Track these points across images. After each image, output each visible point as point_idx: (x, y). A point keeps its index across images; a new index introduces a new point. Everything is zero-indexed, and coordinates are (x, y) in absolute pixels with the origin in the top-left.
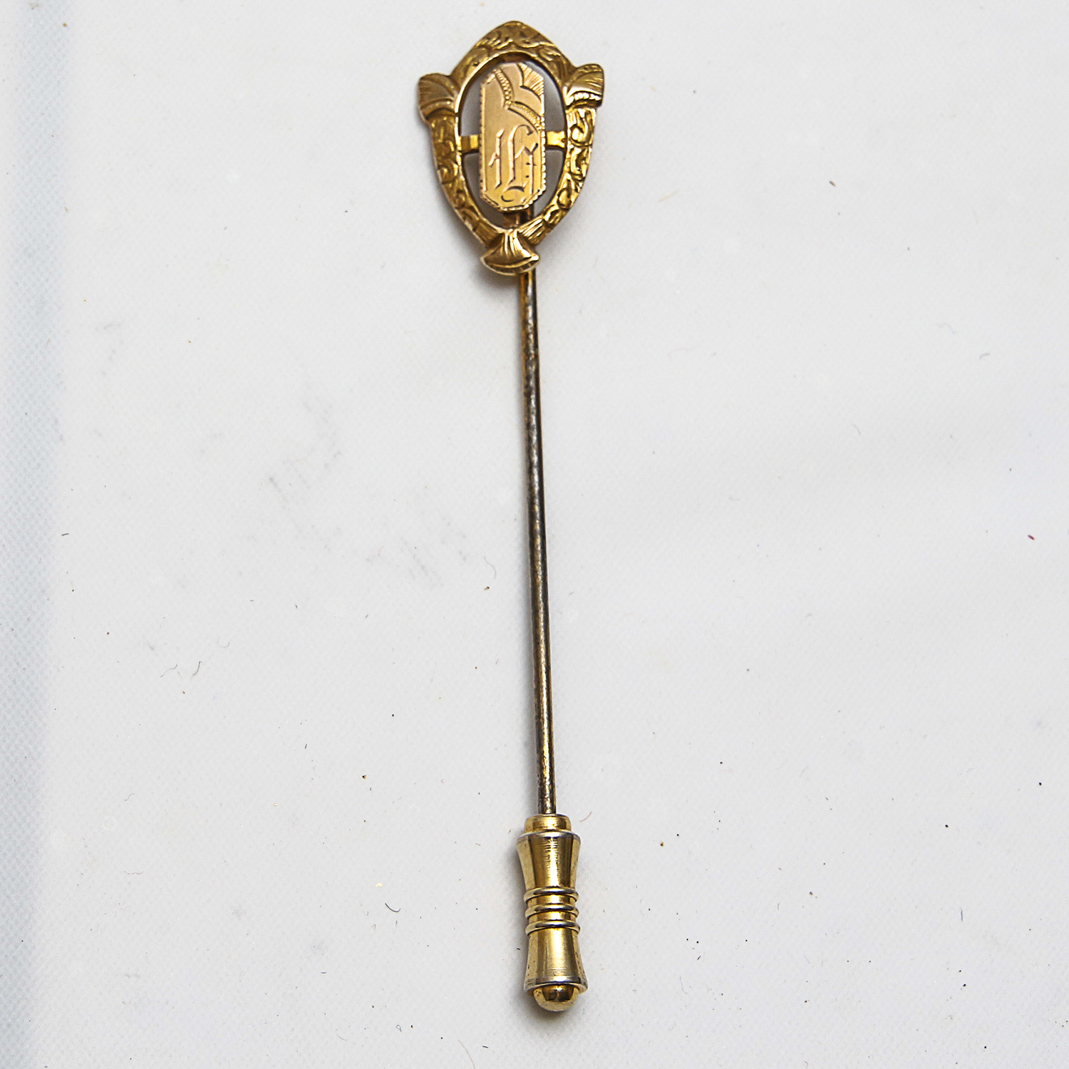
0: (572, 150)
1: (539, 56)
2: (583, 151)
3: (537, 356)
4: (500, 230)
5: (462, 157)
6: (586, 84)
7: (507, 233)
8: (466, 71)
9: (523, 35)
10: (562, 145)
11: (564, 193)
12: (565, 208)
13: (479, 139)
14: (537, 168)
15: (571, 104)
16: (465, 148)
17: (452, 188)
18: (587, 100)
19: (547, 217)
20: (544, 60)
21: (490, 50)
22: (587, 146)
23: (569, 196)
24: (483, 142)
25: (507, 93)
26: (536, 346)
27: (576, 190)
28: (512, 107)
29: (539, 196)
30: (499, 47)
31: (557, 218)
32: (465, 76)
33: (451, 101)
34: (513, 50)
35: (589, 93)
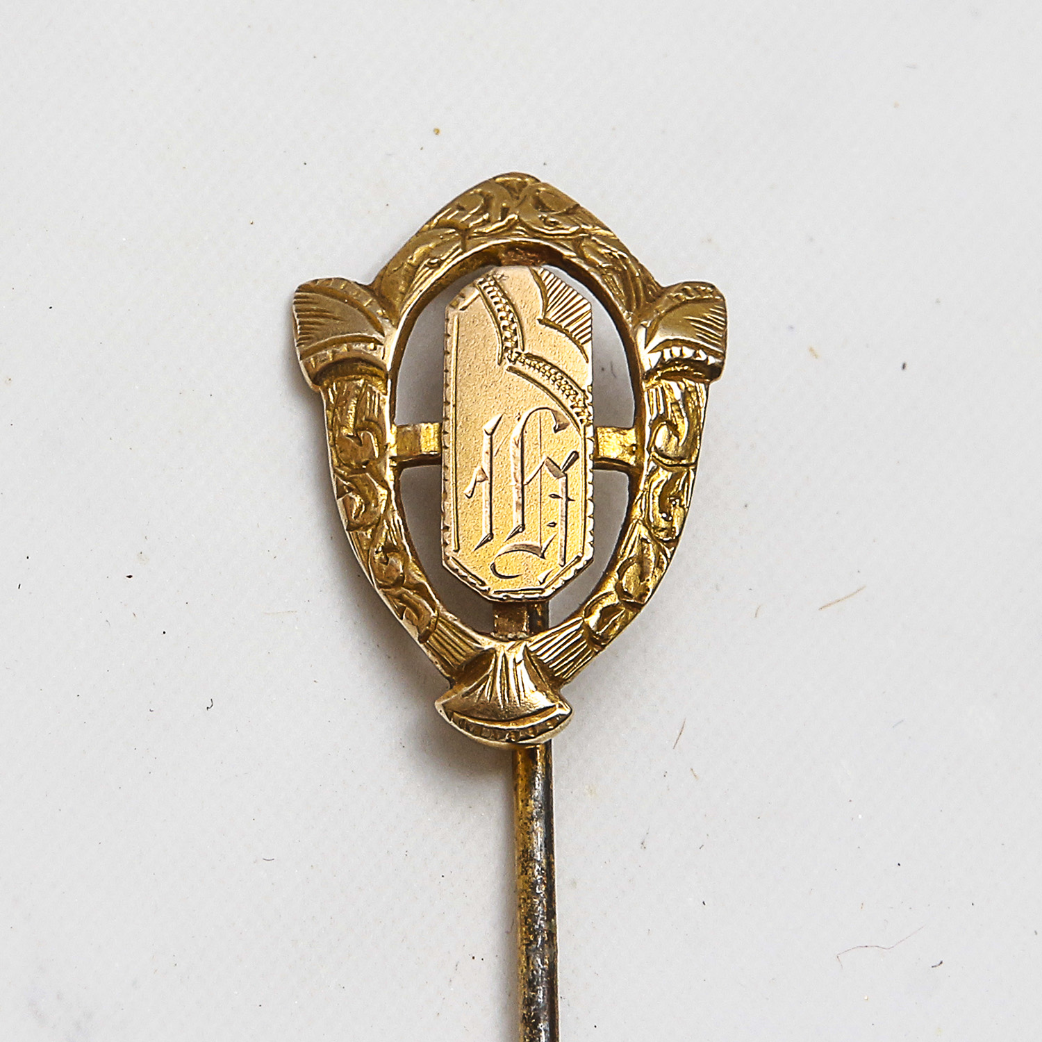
0: (653, 472)
1: (581, 256)
2: (676, 477)
3: (552, 935)
4: (486, 643)
5: (397, 471)
6: (685, 326)
7: (502, 648)
8: (410, 277)
9: (540, 205)
10: (631, 460)
11: (631, 570)
12: (634, 604)
13: (441, 432)
14: (576, 508)
15: (656, 369)
16: (406, 452)
17: (373, 542)
18: (687, 361)
19: (592, 621)
20: (592, 264)
21: (465, 234)
22: (687, 466)
23: (642, 576)
24: (449, 441)
25: (507, 334)
26: (551, 914)
27: (658, 564)
28: (519, 366)
29: (578, 571)
30: (487, 229)
31: (614, 624)
32: (409, 289)
33: (377, 342)
34: (521, 237)
35: (696, 346)
